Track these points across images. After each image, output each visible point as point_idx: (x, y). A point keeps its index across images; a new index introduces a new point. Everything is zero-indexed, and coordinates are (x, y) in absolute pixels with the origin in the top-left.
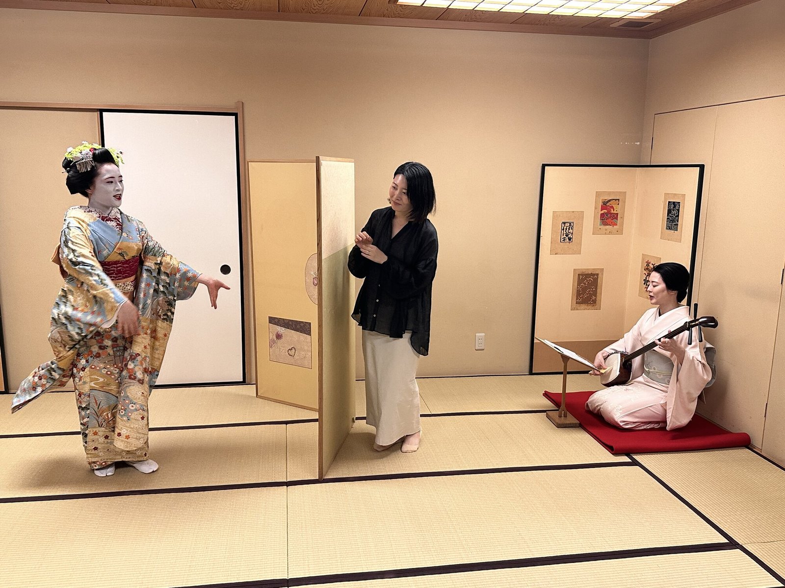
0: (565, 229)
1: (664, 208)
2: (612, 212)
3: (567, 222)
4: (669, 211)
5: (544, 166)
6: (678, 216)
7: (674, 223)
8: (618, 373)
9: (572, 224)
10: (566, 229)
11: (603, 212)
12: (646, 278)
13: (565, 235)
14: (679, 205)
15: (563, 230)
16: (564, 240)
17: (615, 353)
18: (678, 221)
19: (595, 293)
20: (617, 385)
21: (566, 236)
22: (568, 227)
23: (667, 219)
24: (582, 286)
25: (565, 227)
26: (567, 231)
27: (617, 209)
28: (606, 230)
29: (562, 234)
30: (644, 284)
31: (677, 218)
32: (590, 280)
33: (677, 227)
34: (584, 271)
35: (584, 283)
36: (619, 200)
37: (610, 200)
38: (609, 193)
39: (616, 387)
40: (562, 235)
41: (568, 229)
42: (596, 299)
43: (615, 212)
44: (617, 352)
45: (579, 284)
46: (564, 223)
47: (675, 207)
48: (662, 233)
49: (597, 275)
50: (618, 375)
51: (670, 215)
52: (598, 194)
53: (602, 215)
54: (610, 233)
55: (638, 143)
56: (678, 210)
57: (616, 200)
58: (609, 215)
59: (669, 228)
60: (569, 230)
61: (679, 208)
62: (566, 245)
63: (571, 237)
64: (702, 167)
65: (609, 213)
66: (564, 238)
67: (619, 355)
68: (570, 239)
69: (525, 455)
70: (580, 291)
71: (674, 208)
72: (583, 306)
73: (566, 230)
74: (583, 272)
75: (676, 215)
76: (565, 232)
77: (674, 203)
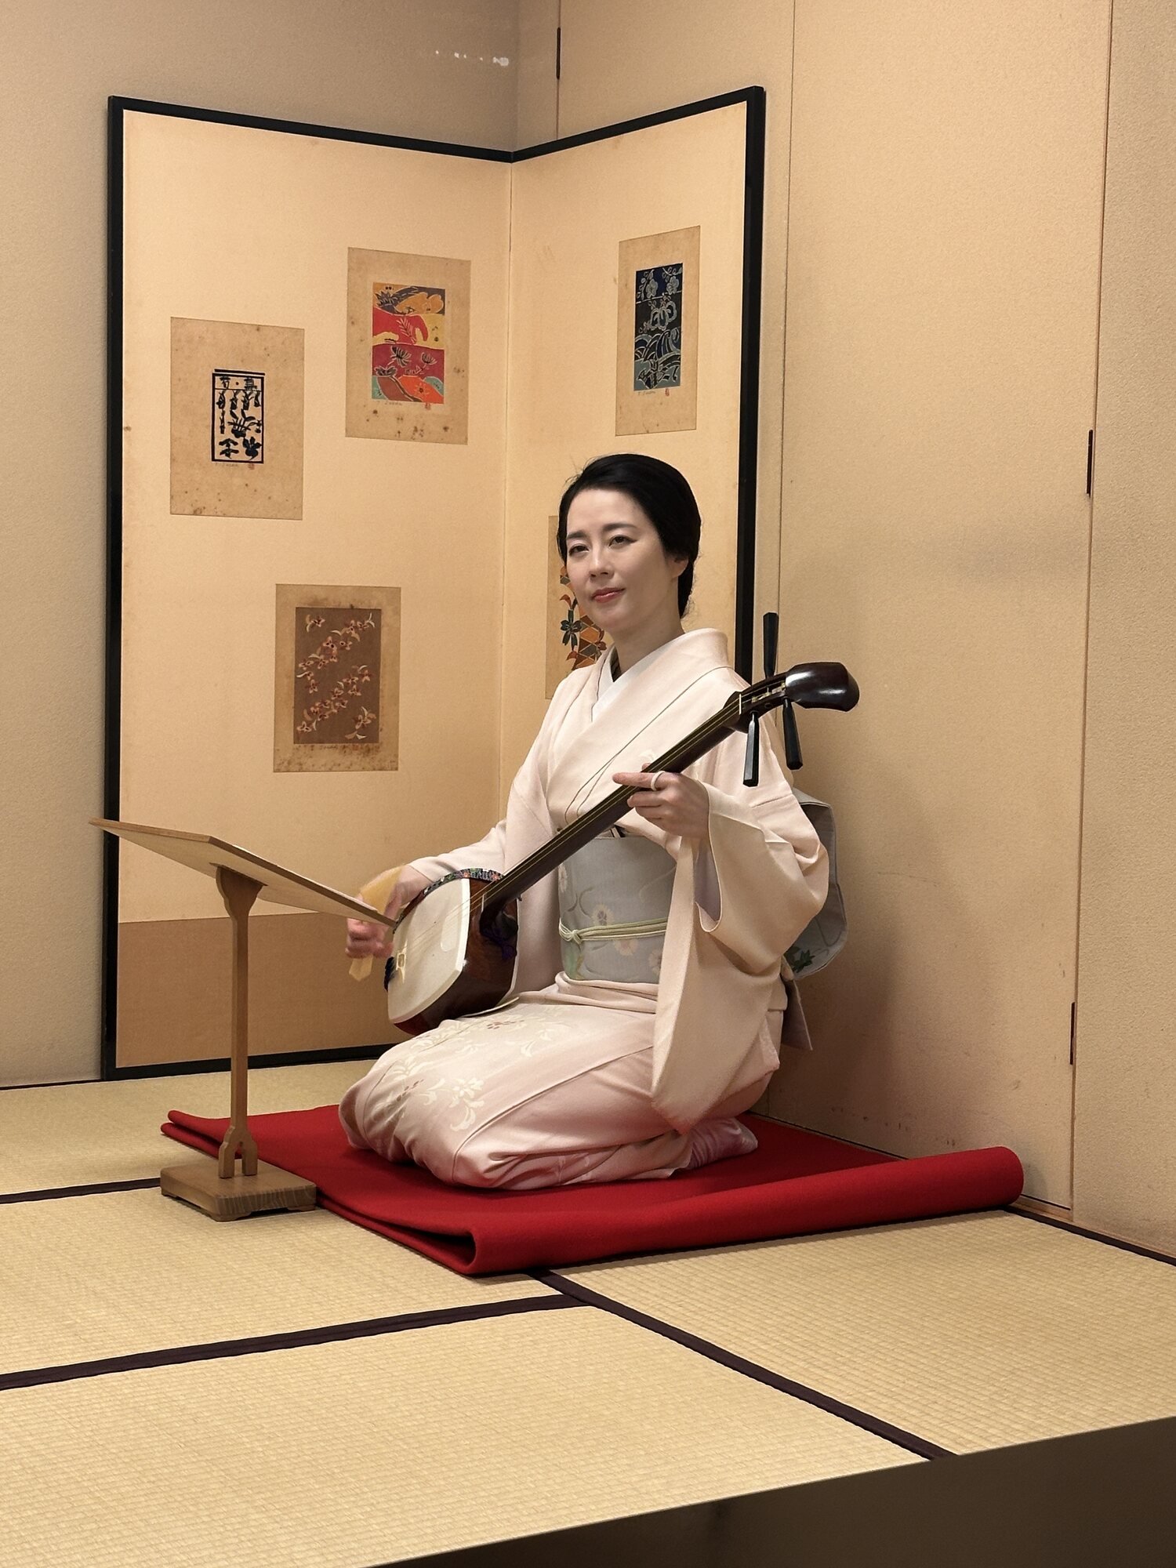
0: (228, 404)
1: (621, 304)
2: (420, 342)
3: (237, 373)
4: (643, 312)
5: (117, 107)
6: (677, 323)
7: (665, 357)
8: (460, 963)
9: (257, 382)
10: (234, 400)
11: (382, 338)
12: (571, 614)
13: (228, 428)
14: (680, 277)
15: (222, 403)
16: (227, 452)
17: (447, 879)
18: (678, 345)
19: (371, 696)
20: (454, 1017)
21: (237, 434)
22: (240, 396)
23: (637, 345)
24: (317, 662)
25: (228, 395)
26: (238, 412)
27: (439, 333)
28: (400, 419)
29: (218, 423)
30: (565, 641)
31: (674, 331)
32: (347, 637)
33: (677, 371)
34: (322, 595)
35: (324, 650)
36: (441, 292)
37: (408, 292)
38: (403, 261)
39: (448, 1026)
40: (217, 430)
41: (240, 405)
42: (375, 722)
43: (430, 344)
44: (455, 875)
45: (302, 653)
46: (223, 375)
47: (662, 288)
48: (619, 407)
49: (377, 613)
50: (460, 970)
51: (647, 325)
52: (359, 259)
53: (380, 354)
54: (418, 433)
55: (504, 62)
56: (677, 298)
57: (431, 292)
58: (407, 357)
59: (647, 381)
60: (246, 407)
61: (680, 288)
62: (238, 475)
63: (258, 440)
64: (755, 99)
65: (405, 347)
66: (227, 442)
67: (465, 884)
68: (252, 449)
69: (69, 1327)
70: (308, 687)
71: (658, 293)
72: (325, 753)
73: (234, 407)
74: (316, 601)
75: (668, 320)
76: (228, 418)
77: (658, 272)
